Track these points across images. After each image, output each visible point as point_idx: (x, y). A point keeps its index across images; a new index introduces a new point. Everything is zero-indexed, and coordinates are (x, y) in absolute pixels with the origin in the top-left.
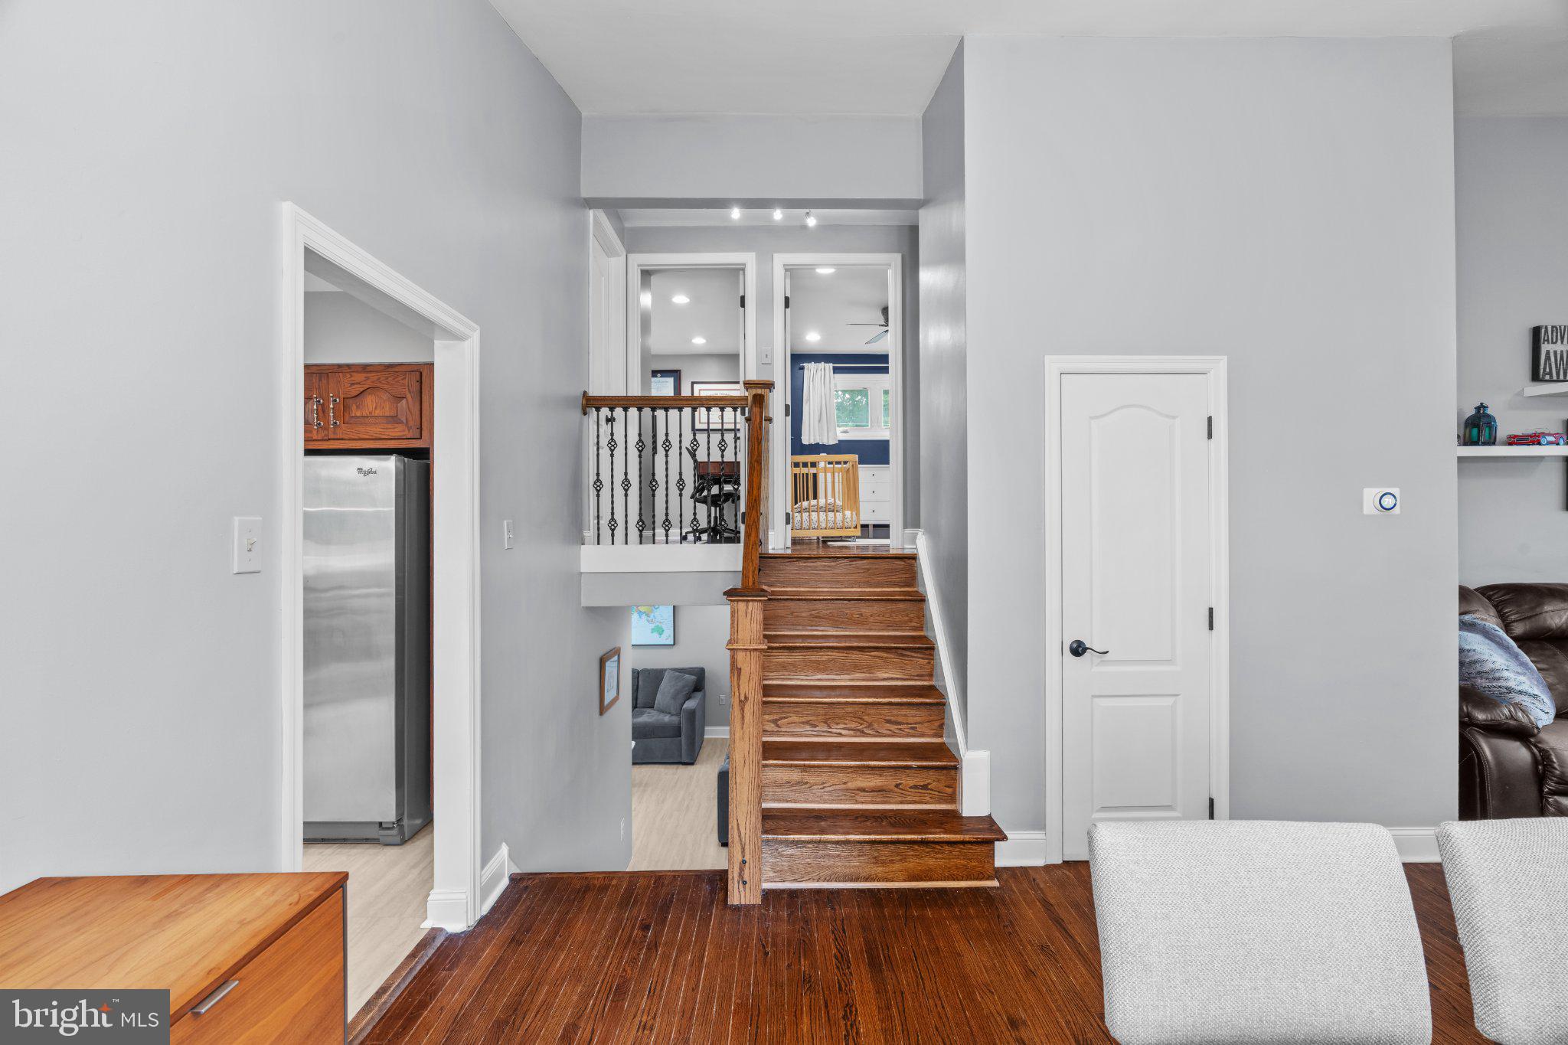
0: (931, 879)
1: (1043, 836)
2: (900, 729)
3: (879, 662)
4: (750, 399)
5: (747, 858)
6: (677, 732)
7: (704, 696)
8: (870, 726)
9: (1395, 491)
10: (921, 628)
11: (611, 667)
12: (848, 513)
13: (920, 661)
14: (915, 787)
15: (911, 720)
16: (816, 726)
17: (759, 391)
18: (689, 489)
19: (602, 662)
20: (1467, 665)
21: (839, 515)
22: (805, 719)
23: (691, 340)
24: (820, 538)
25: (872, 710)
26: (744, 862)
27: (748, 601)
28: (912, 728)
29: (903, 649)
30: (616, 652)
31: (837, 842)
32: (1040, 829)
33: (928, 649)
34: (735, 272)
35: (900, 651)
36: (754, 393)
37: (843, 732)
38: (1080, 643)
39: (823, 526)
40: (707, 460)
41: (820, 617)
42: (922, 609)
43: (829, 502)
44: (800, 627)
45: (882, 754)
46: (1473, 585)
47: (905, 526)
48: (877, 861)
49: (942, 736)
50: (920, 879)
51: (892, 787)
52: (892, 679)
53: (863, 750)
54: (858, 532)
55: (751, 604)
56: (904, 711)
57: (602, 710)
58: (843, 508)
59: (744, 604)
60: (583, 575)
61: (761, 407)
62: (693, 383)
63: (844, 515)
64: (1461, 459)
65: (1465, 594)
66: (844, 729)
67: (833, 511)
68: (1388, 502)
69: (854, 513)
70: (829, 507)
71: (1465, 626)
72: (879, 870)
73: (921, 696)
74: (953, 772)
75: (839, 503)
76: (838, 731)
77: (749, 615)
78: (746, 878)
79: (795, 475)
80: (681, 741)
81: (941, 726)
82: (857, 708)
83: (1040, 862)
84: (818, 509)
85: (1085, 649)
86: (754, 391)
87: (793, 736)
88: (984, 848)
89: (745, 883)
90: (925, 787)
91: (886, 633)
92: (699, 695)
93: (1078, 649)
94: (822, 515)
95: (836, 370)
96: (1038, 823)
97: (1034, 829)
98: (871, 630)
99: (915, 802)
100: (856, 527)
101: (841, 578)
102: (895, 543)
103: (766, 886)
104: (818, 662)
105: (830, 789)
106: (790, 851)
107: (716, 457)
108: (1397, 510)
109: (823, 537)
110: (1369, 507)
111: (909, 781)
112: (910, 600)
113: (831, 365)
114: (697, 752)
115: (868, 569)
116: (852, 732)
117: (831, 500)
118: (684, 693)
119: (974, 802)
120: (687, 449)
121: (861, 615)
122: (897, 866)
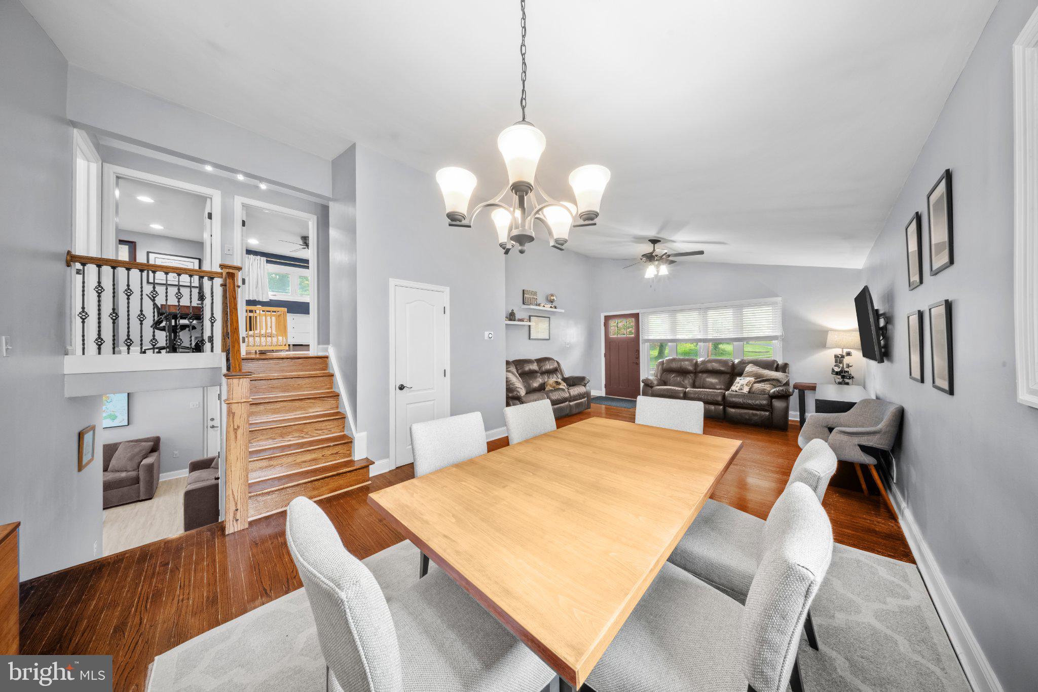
0: (341, 489)
1: (388, 460)
2: (323, 432)
3: (311, 405)
4: (224, 274)
5: (239, 507)
6: (137, 480)
7: (160, 454)
8: (307, 433)
9: (492, 333)
10: (331, 388)
11: (88, 437)
12: (280, 338)
13: (332, 402)
14: (332, 454)
15: (328, 427)
16: (275, 439)
17: (231, 271)
18: (149, 321)
19: (81, 436)
20: (508, 382)
21: (275, 339)
22: (268, 437)
23: (149, 225)
24: (257, 351)
25: (308, 426)
26: (237, 510)
27: (240, 378)
28: (329, 431)
29: (323, 397)
30: (93, 428)
31: (292, 486)
32: (387, 458)
33: (337, 396)
34: (202, 199)
35: (321, 399)
36: (227, 271)
37: (291, 439)
38: (402, 385)
39: (264, 344)
40: (165, 304)
41: (274, 388)
42: (332, 380)
43: (268, 332)
44: (261, 394)
45: (314, 444)
46: (511, 360)
47: (319, 344)
48: (314, 489)
49: (343, 432)
50: (336, 490)
51: (321, 457)
52: (317, 412)
53: (304, 445)
54: (287, 348)
55: (241, 380)
56: (327, 423)
57: (80, 467)
58: (277, 336)
59: (238, 379)
60: (66, 376)
61: (233, 279)
62: (148, 253)
63: (278, 339)
64: (506, 324)
65: (508, 363)
66: (292, 437)
67: (271, 337)
68: (490, 336)
69: (284, 338)
70: (268, 334)
71: (507, 371)
72: (316, 493)
73: (333, 416)
74: (350, 444)
75: (274, 332)
76: (289, 439)
77: (240, 386)
78: (238, 517)
79: (250, 317)
80: (139, 486)
81: (344, 427)
82: (299, 426)
83: (387, 470)
84: (260, 336)
85: (404, 387)
86: (228, 270)
87: (260, 446)
88: (365, 470)
89: (237, 520)
90: (337, 453)
91: (312, 392)
92: (156, 454)
93: (402, 388)
94: (263, 339)
95: (268, 262)
96: (386, 455)
97: (384, 459)
98: (304, 391)
99: (331, 461)
100: (285, 345)
101: (285, 368)
102: (313, 352)
103: (250, 519)
104: (275, 409)
105: (286, 465)
106: (264, 498)
107: (173, 301)
108: (492, 338)
109: (259, 351)
110: (486, 337)
111: (328, 452)
112: (325, 376)
113: (265, 259)
114: (154, 490)
115: (302, 364)
116: (297, 438)
117: (269, 331)
118: (141, 455)
119: (359, 453)
120: (147, 295)
121: (299, 384)
122: (324, 489)
